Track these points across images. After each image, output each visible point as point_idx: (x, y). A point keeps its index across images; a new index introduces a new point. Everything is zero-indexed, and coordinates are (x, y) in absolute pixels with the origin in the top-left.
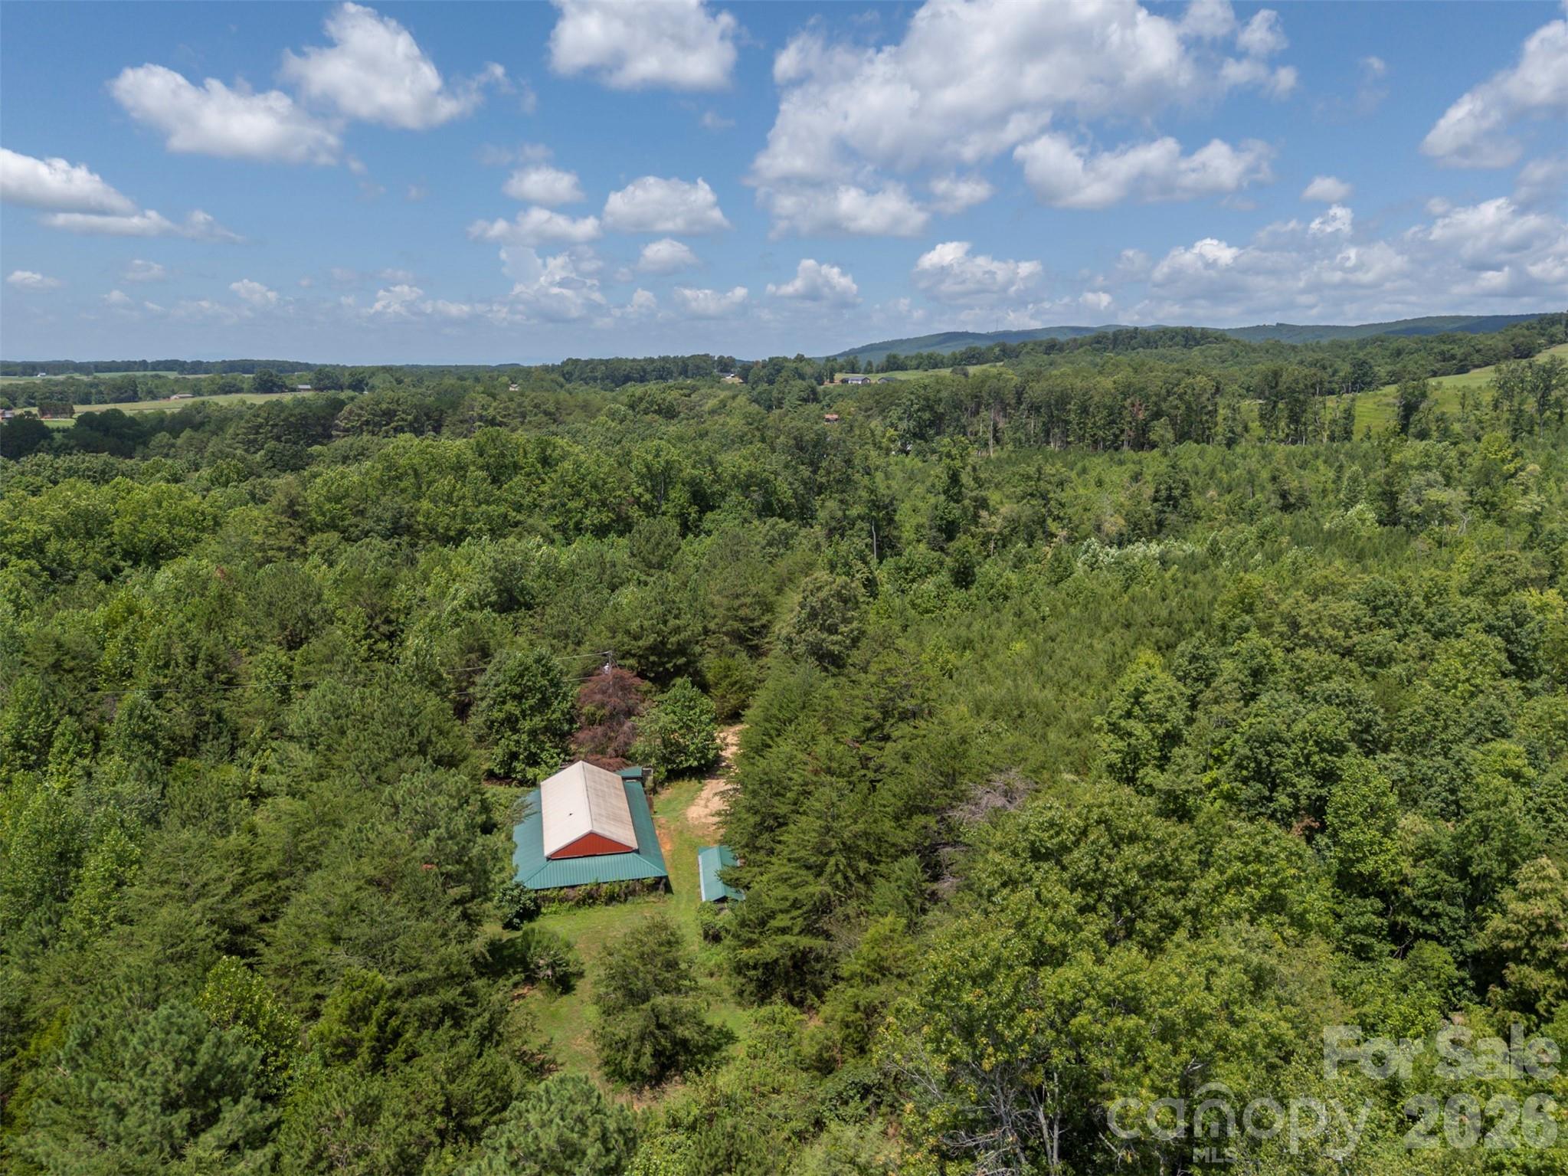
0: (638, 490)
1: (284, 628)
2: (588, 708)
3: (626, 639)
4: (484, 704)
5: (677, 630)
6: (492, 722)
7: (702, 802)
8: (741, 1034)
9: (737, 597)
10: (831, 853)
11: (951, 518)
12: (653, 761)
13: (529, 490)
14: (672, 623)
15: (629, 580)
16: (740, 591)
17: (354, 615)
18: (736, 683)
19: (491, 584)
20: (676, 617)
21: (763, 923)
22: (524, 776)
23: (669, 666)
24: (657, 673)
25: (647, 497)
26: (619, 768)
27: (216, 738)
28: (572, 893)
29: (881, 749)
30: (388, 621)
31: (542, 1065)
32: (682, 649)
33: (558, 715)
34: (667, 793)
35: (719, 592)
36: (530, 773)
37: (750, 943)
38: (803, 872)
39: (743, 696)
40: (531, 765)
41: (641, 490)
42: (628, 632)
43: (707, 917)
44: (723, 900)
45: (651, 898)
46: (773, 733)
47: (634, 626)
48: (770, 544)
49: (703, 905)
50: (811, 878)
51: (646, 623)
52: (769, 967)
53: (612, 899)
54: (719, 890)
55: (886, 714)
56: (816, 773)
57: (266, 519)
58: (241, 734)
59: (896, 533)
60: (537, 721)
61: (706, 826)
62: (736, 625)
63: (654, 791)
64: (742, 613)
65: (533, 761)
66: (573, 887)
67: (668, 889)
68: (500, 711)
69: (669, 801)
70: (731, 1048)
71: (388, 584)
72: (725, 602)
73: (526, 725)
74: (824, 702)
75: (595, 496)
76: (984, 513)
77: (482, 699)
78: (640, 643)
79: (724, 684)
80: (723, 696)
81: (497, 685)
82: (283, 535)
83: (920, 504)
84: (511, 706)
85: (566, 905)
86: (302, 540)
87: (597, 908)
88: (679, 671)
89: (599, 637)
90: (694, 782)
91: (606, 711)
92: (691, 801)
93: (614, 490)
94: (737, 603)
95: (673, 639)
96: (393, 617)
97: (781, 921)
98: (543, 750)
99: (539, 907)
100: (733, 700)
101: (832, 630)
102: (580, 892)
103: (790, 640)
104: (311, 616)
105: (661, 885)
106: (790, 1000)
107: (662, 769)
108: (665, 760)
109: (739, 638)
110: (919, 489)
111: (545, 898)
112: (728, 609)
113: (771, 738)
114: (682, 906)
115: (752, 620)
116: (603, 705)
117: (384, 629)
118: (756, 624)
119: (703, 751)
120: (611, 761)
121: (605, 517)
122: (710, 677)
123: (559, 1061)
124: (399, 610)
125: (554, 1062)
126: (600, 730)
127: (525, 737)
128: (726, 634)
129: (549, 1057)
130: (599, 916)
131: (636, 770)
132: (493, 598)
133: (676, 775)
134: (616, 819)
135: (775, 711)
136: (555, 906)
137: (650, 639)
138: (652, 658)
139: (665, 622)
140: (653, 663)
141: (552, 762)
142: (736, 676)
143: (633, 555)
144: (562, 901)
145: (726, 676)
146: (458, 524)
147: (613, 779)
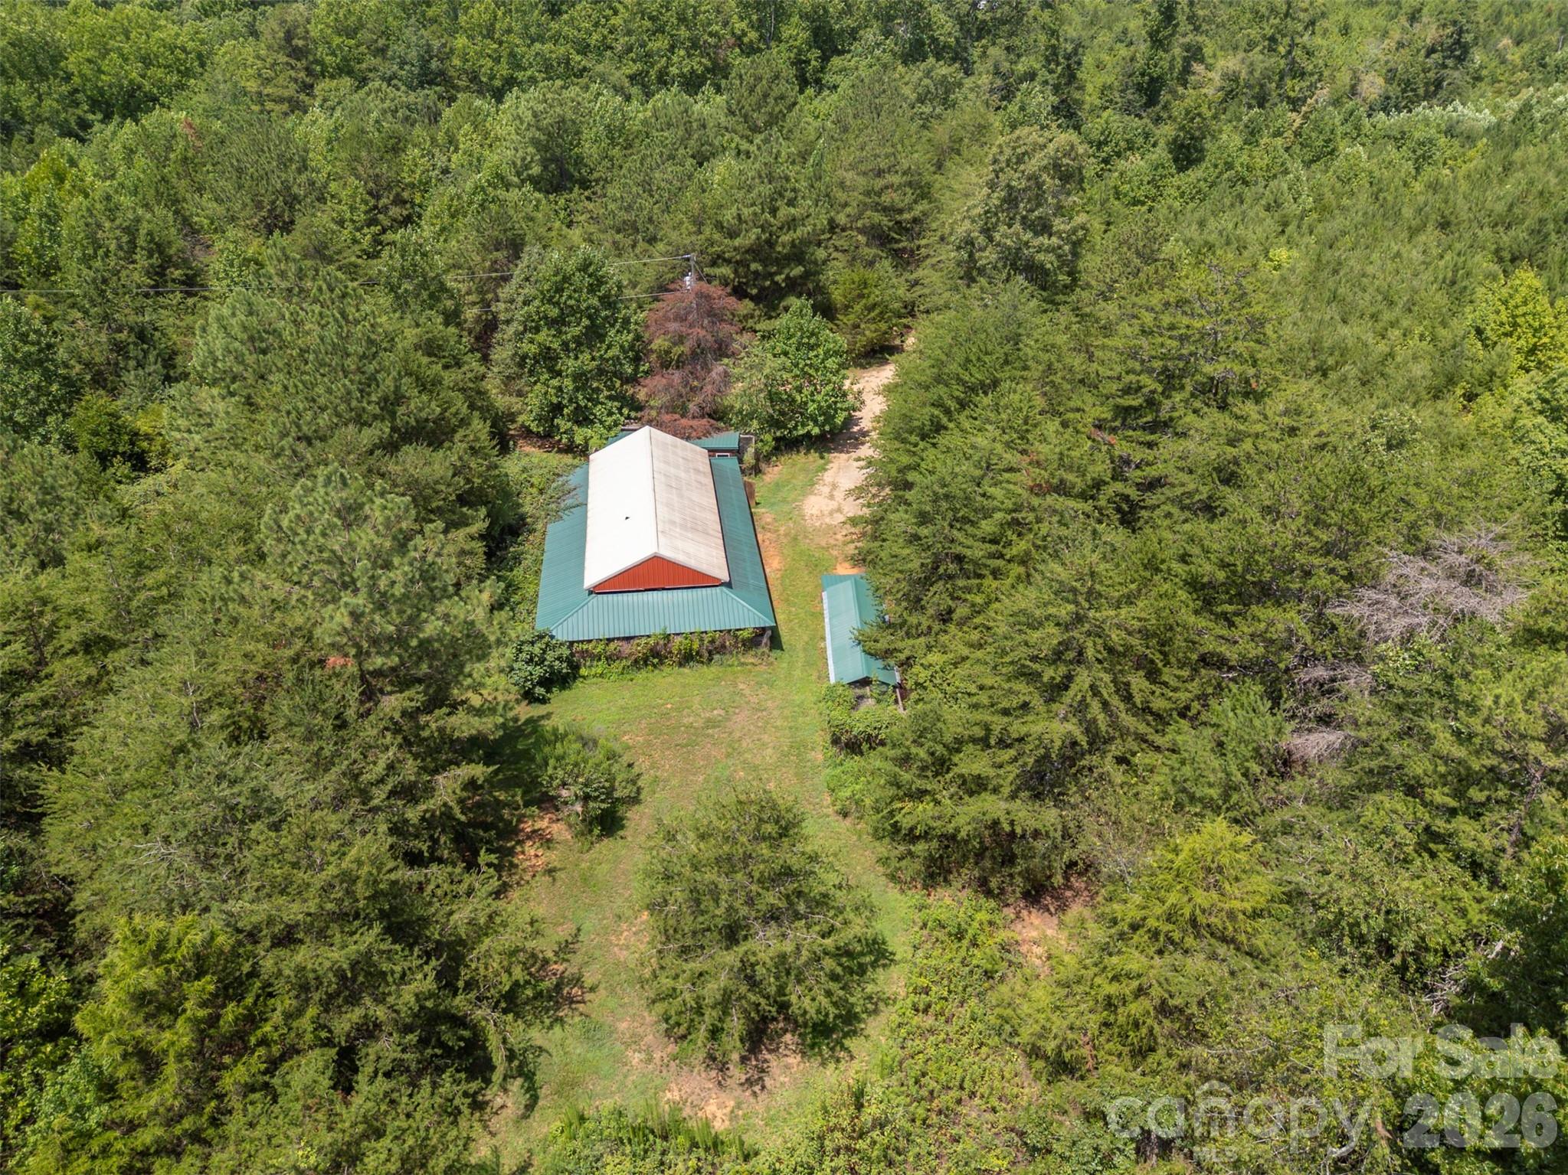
2: (659, 343)
3: (717, 236)
4: (511, 330)
5: (792, 224)
6: (524, 357)
7: (826, 490)
9: (880, 173)
12: (755, 424)
14: (785, 212)
15: (724, 149)
16: (884, 164)
18: (874, 306)
20: (791, 203)
22: (571, 440)
23: (779, 278)
24: (762, 289)
25: (753, 35)
26: (707, 434)
27: (140, 365)
28: (626, 648)
29: (1150, 445)
31: (558, 987)
32: (797, 254)
33: (615, 351)
34: (776, 472)
35: (853, 167)
36: (580, 434)
39: (883, 326)
40: (579, 423)
41: (744, 25)
42: (719, 226)
43: (839, 715)
44: (865, 682)
45: (749, 659)
47: (728, 216)
51: (746, 212)
53: (688, 658)
56: (1037, 490)
57: (258, 57)
60: (586, 361)
61: (831, 530)
62: (877, 217)
63: (757, 470)
64: (886, 199)
65: (583, 418)
66: (628, 639)
67: (776, 642)
68: (532, 342)
69: (778, 486)
71: (395, 147)
72: (862, 181)
73: (570, 365)
77: (508, 322)
78: (737, 242)
79: (858, 308)
80: (856, 326)
81: (526, 303)
82: (280, 80)
83: (1105, 57)
84: (544, 336)
85: (617, 666)
86: (307, 89)
87: (666, 670)
88: (794, 287)
89: (677, 233)
90: (814, 455)
91: (684, 349)
92: (811, 485)
94: (879, 183)
95: (785, 238)
98: (597, 402)
99: (575, 667)
100: (869, 333)
101: (1043, 227)
102: (638, 648)
104: (295, 190)
105: (768, 638)
107: (768, 437)
108: (774, 423)
109: (880, 237)
111: (585, 654)
112: (868, 193)
114: (797, 673)
115: (900, 211)
116: (680, 340)
117: (395, 211)
118: (907, 216)
119: (828, 414)
120: (695, 423)
121: (698, 64)
122: (837, 296)
123: (589, 980)
124: (412, 186)
125: (577, 981)
126: (677, 376)
127: (568, 384)
128: (861, 231)
129: (572, 970)
130: (668, 681)
131: (729, 439)
132: (536, 170)
133: (787, 445)
134: (693, 527)
136: (600, 667)
137: (750, 237)
138: (754, 266)
139: (774, 211)
140: (756, 273)
141: (609, 420)
142: (876, 295)
143: (732, 113)
144: (610, 659)
145: (861, 296)
146: (504, 69)
147: (694, 454)
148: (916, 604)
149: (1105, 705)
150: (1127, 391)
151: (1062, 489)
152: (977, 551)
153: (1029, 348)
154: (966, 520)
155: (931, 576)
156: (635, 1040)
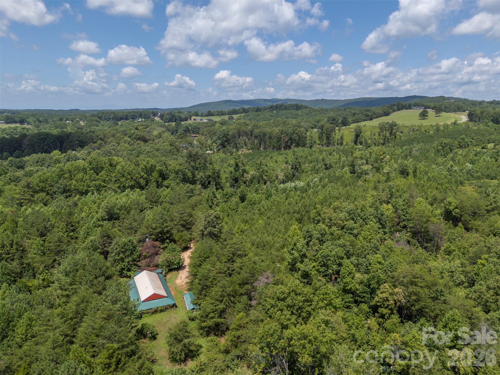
0: (142, 174)
1: (38, 231)
2: (144, 254)
3: (151, 230)
4: (113, 254)
5: (167, 227)
6: (116, 260)
7: (180, 278)
8: (203, 345)
9: (182, 214)
10: (224, 296)
11: (236, 176)
12: (164, 267)
13: (107, 175)
14: (165, 225)
15: (146, 208)
16: (183, 212)
17: (61, 225)
18: (184, 240)
19: (105, 213)
20: (166, 223)
21: (207, 316)
22: (127, 275)
23: (165, 237)
24: (161, 239)
25: (145, 176)
26: (155, 270)
27: (28, 271)
28: (150, 311)
29: (232, 264)
30: (72, 226)
31: (153, 361)
32: (168, 232)
33: (136, 256)
34: (169, 276)
35: (177, 212)
36: (129, 274)
37: (204, 322)
38: (217, 302)
39: (186, 244)
40: (128, 271)
41: (143, 173)
42: (152, 228)
43: (190, 314)
44: (193, 309)
45: (172, 310)
46: (203, 261)
47: (154, 226)
48: (187, 192)
49: (188, 311)
50: (219, 303)
51: (158, 225)
52: (209, 327)
53: (161, 311)
54: (192, 306)
55: (234, 255)
56: (217, 273)
57: (20, 190)
58: (35, 269)
59: (220, 181)
60: (130, 259)
61: (182, 285)
62: (182, 222)
63: (165, 276)
64: (184, 219)
65: (129, 270)
66: (150, 309)
67: (176, 307)
68: (119, 256)
69: (170, 279)
70: (202, 349)
71: (71, 214)
72: (179, 215)
73: (127, 260)
74: (216, 252)
75: (129, 177)
76: (245, 174)
77: (112, 253)
78: (156, 231)
79: (181, 241)
80: (181, 244)
81: (117, 249)
82: (26, 195)
83: (226, 170)
84: (121, 255)
85: (149, 314)
86: (32, 196)
87: (157, 314)
88: (167, 238)
89: (143, 230)
90: (176, 272)
91: (150, 254)
92: (176, 278)
93: (135, 174)
94: (182, 216)
95: (166, 229)
96: (74, 224)
97: (212, 315)
98: (132, 267)
99: (141, 315)
100: (183, 245)
101: (214, 227)
102: (153, 310)
103: (202, 230)
104: (47, 226)
105: (174, 306)
106: (215, 335)
107: (167, 269)
108: (169, 266)
109: (183, 226)
110: (225, 165)
111: (143, 313)
112: (180, 218)
113: (202, 262)
114: (181, 311)
115: (187, 220)
116: (148, 253)
117: (72, 228)
118: (188, 221)
119: (179, 263)
120: (152, 268)
121: (133, 183)
122: (176, 239)
123: (157, 359)
124: (75, 222)
125: (156, 359)
126: (148, 260)
127: (126, 264)
128: (180, 225)
129: (154, 358)
130: (158, 316)
131: (160, 270)
132: (107, 217)
133: (171, 270)
134: (159, 288)
135: (202, 254)
136: (146, 315)
137: (160, 230)
138: (160, 235)
139: (163, 224)
140: (160, 237)
141: (135, 270)
142: (184, 238)
143: (146, 199)
144: (148, 313)
145: (181, 238)
146: (85, 188)
147: (154, 274)
148: (201, 294)
149: (228, 303)
150: (228, 256)
151: (220, 273)
152: (209, 284)
153: (214, 250)
154: (207, 279)
155: (203, 289)
156: (167, 364)
